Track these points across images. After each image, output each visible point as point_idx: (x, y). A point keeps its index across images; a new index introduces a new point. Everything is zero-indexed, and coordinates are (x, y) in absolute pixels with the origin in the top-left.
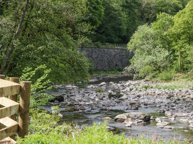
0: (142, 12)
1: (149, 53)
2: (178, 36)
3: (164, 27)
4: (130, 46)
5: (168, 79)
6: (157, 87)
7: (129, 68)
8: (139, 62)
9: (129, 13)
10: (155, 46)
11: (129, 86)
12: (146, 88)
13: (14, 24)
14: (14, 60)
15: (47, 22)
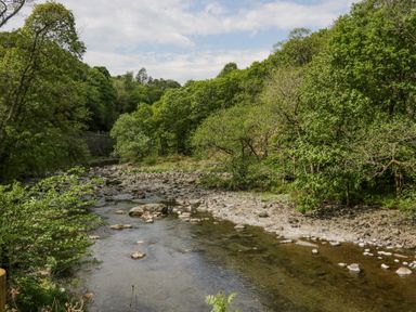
0: (117, 104)
1: (133, 139)
2: (157, 125)
3: (144, 115)
4: (112, 134)
5: (152, 163)
6: (145, 170)
7: (114, 153)
8: (123, 148)
9: (107, 105)
10: (137, 133)
11: (116, 170)
12: (135, 172)
13: (6, 109)
14: (6, 149)
15: (45, 106)
